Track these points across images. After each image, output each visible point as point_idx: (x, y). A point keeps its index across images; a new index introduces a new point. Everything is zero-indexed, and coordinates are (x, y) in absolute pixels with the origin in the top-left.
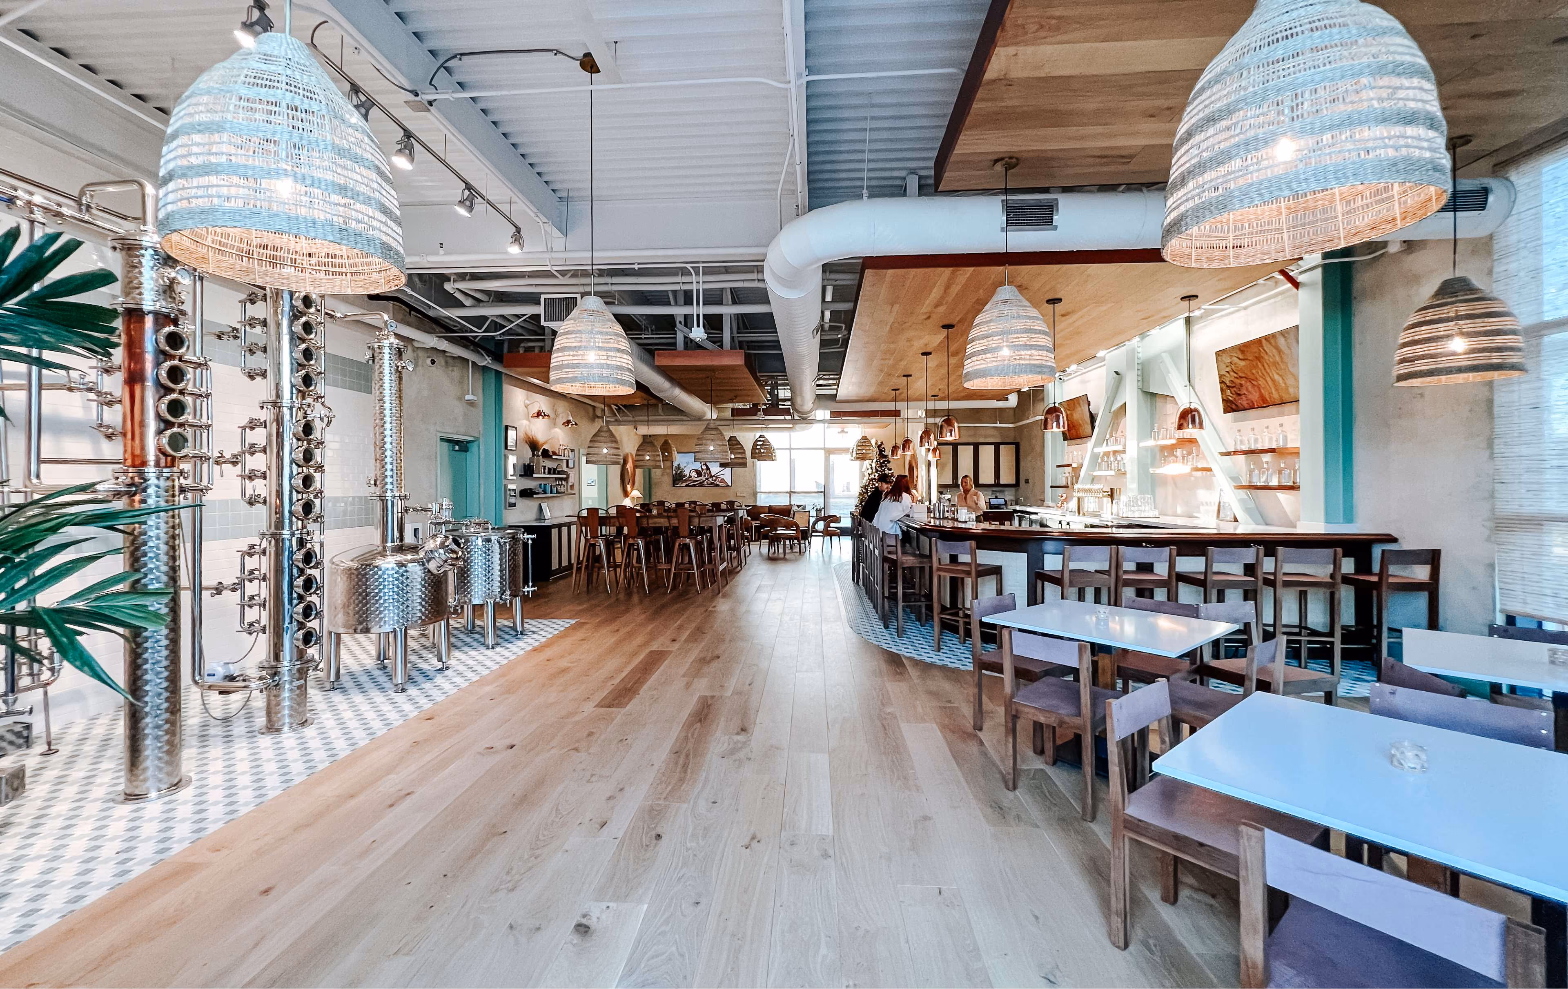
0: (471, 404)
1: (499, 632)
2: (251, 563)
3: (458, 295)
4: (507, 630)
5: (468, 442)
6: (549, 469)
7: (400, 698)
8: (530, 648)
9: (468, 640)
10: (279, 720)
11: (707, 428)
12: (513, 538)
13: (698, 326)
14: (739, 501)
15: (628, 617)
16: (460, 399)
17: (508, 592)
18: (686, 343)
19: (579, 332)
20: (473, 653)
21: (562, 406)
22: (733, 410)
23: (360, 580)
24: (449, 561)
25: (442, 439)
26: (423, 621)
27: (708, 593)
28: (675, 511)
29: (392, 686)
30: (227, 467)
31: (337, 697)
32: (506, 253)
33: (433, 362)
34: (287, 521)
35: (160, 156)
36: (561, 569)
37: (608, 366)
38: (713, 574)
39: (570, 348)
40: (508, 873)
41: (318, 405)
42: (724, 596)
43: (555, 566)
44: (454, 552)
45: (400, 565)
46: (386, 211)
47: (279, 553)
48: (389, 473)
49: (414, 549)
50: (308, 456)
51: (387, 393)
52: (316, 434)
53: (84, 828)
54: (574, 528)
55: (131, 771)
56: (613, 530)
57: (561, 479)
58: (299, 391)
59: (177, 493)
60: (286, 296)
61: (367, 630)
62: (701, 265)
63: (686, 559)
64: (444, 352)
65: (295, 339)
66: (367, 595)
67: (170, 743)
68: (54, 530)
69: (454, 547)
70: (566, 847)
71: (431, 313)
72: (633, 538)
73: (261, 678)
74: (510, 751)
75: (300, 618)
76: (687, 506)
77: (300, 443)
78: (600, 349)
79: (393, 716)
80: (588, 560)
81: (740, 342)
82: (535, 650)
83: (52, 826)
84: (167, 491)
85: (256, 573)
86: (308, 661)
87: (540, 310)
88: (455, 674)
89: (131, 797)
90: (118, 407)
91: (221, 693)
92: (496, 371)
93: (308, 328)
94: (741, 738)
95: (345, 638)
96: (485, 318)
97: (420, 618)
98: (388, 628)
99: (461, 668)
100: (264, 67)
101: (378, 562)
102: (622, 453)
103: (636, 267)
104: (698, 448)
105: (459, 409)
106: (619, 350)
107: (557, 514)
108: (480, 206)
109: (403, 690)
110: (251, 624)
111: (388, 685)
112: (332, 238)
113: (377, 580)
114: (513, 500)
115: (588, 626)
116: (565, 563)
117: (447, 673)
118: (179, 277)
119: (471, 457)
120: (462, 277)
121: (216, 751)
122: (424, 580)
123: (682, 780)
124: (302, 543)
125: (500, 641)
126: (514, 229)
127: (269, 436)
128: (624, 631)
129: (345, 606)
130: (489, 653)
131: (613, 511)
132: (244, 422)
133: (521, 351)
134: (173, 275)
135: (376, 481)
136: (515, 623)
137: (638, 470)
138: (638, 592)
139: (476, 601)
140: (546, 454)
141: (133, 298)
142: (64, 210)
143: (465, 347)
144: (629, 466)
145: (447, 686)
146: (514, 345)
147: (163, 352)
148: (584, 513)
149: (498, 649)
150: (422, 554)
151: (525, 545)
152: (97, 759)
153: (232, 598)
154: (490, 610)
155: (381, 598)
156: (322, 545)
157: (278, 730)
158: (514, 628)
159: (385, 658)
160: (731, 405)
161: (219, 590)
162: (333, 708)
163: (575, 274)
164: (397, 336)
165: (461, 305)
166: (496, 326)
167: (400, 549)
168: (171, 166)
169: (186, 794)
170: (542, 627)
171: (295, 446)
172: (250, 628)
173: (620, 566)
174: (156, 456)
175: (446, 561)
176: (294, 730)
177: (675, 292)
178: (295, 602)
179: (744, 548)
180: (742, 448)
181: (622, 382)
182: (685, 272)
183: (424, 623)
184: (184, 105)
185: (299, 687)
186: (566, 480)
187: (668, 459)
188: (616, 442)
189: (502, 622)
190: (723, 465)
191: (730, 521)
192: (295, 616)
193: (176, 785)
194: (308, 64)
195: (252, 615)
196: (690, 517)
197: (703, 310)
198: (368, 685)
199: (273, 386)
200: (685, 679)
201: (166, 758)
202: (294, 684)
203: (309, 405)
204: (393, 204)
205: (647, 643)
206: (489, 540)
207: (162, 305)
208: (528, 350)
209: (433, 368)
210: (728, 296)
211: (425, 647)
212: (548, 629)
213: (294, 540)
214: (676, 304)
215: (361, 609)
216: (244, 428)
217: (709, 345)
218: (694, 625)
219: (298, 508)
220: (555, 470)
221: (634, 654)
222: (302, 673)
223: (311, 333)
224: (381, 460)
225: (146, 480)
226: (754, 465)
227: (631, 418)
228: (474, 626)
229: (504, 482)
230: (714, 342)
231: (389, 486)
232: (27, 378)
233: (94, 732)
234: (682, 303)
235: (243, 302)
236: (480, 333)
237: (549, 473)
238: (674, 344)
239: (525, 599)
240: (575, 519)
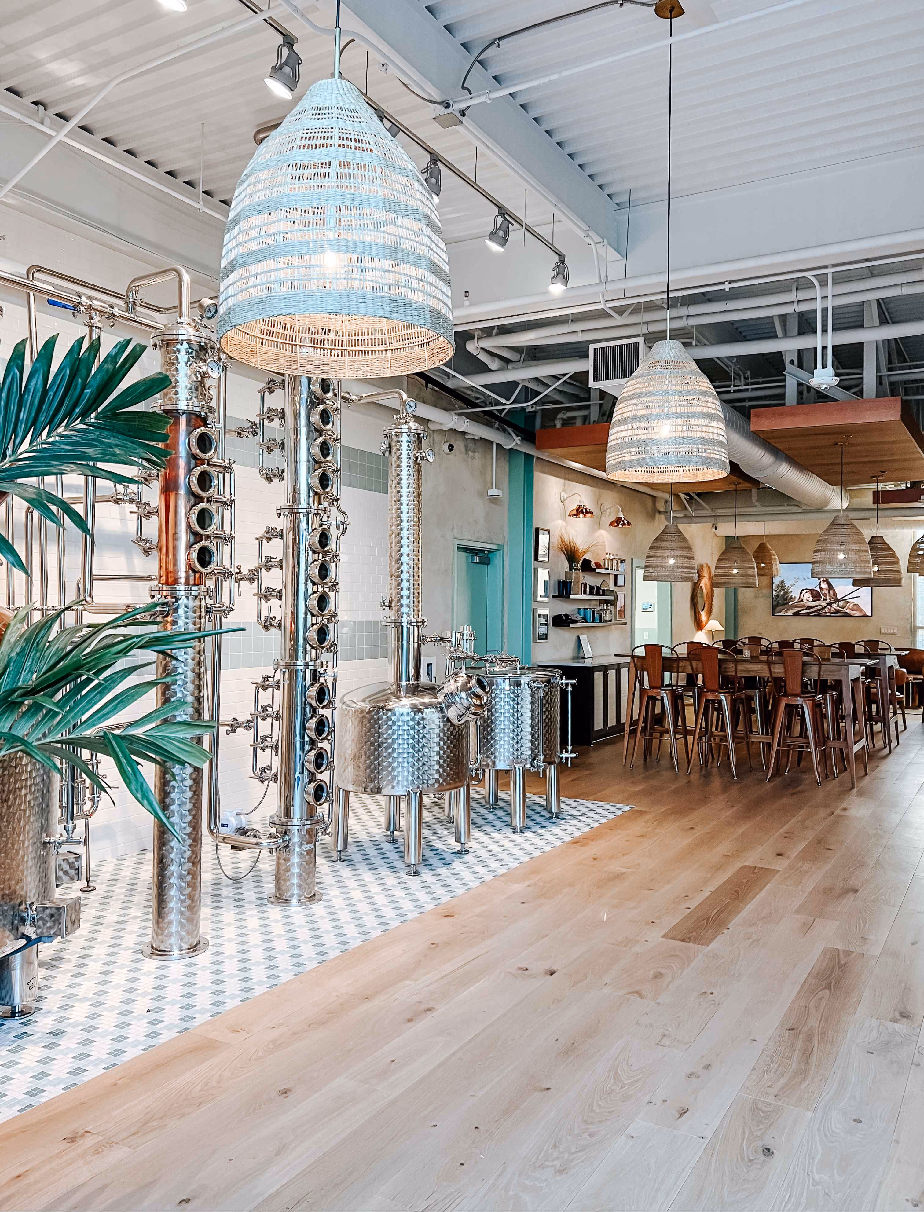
0: (494, 500)
1: (528, 811)
2: (265, 698)
3: (483, 357)
4: (538, 809)
5: (491, 551)
6: (592, 588)
7: (413, 882)
8: (568, 839)
9: (491, 817)
10: (288, 890)
11: (834, 524)
12: (548, 682)
13: (824, 366)
14: (885, 641)
15: (704, 811)
16: (482, 494)
17: (542, 757)
18: (800, 393)
19: (650, 394)
20: (497, 835)
21: (610, 499)
22: (876, 494)
23: (373, 727)
24: (473, 710)
25: (461, 549)
26: (441, 785)
27: (832, 786)
28: (779, 654)
29: (403, 866)
30: (244, 584)
31: (344, 870)
32: (547, 292)
33: (451, 447)
34: (301, 650)
35: (222, 246)
36: (607, 731)
37: (690, 440)
38: (843, 757)
39: (636, 418)
40: (555, 1146)
41: (334, 510)
42: (861, 794)
43: (598, 725)
44: (479, 697)
45: (416, 710)
46: (435, 269)
47: (292, 688)
48: (405, 593)
49: (433, 690)
50: (324, 571)
51: (404, 491)
52: (332, 546)
53: (120, 977)
54: (624, 672)
55: (158, 923)
56: (683, 678)
57: (607, 602)
58: (316, 493)
59: (203, 614)
60: (305, 381)
61: (378, 791)
62: (830, 271)
63: (797, 729)
64: (464, 433)
65: (315, 431)
66: (379, 746)
67: (190, 897)
68: (124, 652)
69: (478, 690)
70: (630, 1131)
71: (450, 384)
72: (713, 691)
73: (271, 836)
74: (548, 977)
75: (312, 767)
76: (797, 646)
77: (316, 556)
78: (678, 416)
79: (407, 905)
80: (645, 721)
81: (892, 384)
82: (576, 842)
83: (94, 967)
84: (195, 612)
85: (270, 709)
86: (318, 822)
87: (588, 365)
88: (475, 860)
89: (159, 952)
90: (154, 518)
91: (233, 847)
92: (525, 454)
93: (325, 417)
94: (901, 1027)
95: (352, 798)
96: (515, 384)
97: (437, 781)
98: (401, 791)
99: (485, 855)
100: (318, 124)
101: (394, 704)
102: (696, 563)
103: (727, 287)
104: (818, 557)
105: (480, 508)
106: (705, 416)
107: (601, 651)
108: (516, 234)
109: (417, 874)
110: (263, 770)
111: (399, 864)
112: (381, 313)
113: (390, 727)
114: (542, 630)
115: (648, 817)
116: (612, 722)
117: (467, 858)
118: (210, 371)
119: (492, 572)
120: (488, 332)
121: (228, 915)
122: (442, 731)
123: (802, 1074)
124: (315, 676)
125: (531, 823)
126: (556, 258)
127: (286, 547)
128: (700, 831)
129: (356, 757)
130: (517, 837)
131: (682, 651)
132: (261, 532)
133: (559, 426)
134: (204, 369)
135: (390, 602)
136: (548, 800)
137: (716, 590)
138: (721, 776)
139: (501, 765)
140: (587, 566)
141: (170, 399)
142: (116, 311)
143: (489, 425)
144: (705, 583)
145: (466, 874)
146: (549, 416)
147: (194, 457)
148: (640, 652)
149: (528, 834)
150: (441, 698)
151: (564, 692)
152: (127, 904)
153: (245, 737)
154: (517, 779)
155: (394, 749)
156: (335, 680)
157: (287, 902)
158: (548, 809)
159: (395, 829)
160: (874, 486)
161: (233, 727)
162: (340, 883)
163: (636, 309)
164: (417, 419)
165: (484, 369)
166: (528, 394)
167: (415, 690)
168: (232, 256)
169: (204, 958)
170: (585, 810)
171: (310, 560)
172: (261, 775)
173: (693, 733)
174: (187, 572)
175: (468, 709)
176: (302, 905)
177: (783, 318)
178: (307, 747)
179: (895, 718)
180: (893, 555)
181: (708, 462)
182: (802, 284)
183: (441, 789)
184: (245, 185)
185: (308, 852)
186: (614, 603)
187: (767, 573)
188: (689, 548)
189: (532, 798)
190: (858, 583)
191: (871, 672)
192: (306, 764)
193: (195, 947)
194: (358, 108)
195: (264, 759)
196: (804, 664)
197: (832, 339)
198: (378, 861)
199: (290, 489)
200: (802, 918)
201: (188, 914)
202: (304, 847)
203: (325, 510)
204: (441, 258)
205: (737, 854)
206: (518, 684)
207: (195, 405)
208: (566, 423)
209: (451, 456)
210: (872, 315)
211: (439, 820)
212: (591, 814)
213: (308, 672)
214: (786, 335)
215: (372, 763)
216: (260, 539)
217: (840, 394)
218: (810, 835)
219: (313, 634)
220: (598, 588)
221: (719, 868)
222: (311, 836)
223: (328, 423)
224: (397, 576)
225: (177, 599)
226: (913, 582)
227: (708, 513)
228: (496, 798)
229: (534, 605)
230: (847, 388)
231: (405, 610)
232: (84, 490)
233: (123, 873)
234: (796, 332)
235: (262, 392)
236: (508, 405)
237: (591, 593)
238: (782, 396)
239: (562, 768)
240: (628, 660)
